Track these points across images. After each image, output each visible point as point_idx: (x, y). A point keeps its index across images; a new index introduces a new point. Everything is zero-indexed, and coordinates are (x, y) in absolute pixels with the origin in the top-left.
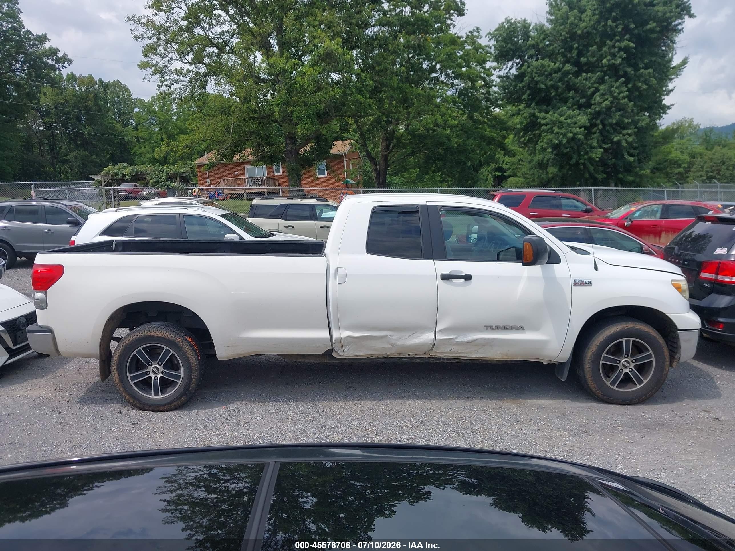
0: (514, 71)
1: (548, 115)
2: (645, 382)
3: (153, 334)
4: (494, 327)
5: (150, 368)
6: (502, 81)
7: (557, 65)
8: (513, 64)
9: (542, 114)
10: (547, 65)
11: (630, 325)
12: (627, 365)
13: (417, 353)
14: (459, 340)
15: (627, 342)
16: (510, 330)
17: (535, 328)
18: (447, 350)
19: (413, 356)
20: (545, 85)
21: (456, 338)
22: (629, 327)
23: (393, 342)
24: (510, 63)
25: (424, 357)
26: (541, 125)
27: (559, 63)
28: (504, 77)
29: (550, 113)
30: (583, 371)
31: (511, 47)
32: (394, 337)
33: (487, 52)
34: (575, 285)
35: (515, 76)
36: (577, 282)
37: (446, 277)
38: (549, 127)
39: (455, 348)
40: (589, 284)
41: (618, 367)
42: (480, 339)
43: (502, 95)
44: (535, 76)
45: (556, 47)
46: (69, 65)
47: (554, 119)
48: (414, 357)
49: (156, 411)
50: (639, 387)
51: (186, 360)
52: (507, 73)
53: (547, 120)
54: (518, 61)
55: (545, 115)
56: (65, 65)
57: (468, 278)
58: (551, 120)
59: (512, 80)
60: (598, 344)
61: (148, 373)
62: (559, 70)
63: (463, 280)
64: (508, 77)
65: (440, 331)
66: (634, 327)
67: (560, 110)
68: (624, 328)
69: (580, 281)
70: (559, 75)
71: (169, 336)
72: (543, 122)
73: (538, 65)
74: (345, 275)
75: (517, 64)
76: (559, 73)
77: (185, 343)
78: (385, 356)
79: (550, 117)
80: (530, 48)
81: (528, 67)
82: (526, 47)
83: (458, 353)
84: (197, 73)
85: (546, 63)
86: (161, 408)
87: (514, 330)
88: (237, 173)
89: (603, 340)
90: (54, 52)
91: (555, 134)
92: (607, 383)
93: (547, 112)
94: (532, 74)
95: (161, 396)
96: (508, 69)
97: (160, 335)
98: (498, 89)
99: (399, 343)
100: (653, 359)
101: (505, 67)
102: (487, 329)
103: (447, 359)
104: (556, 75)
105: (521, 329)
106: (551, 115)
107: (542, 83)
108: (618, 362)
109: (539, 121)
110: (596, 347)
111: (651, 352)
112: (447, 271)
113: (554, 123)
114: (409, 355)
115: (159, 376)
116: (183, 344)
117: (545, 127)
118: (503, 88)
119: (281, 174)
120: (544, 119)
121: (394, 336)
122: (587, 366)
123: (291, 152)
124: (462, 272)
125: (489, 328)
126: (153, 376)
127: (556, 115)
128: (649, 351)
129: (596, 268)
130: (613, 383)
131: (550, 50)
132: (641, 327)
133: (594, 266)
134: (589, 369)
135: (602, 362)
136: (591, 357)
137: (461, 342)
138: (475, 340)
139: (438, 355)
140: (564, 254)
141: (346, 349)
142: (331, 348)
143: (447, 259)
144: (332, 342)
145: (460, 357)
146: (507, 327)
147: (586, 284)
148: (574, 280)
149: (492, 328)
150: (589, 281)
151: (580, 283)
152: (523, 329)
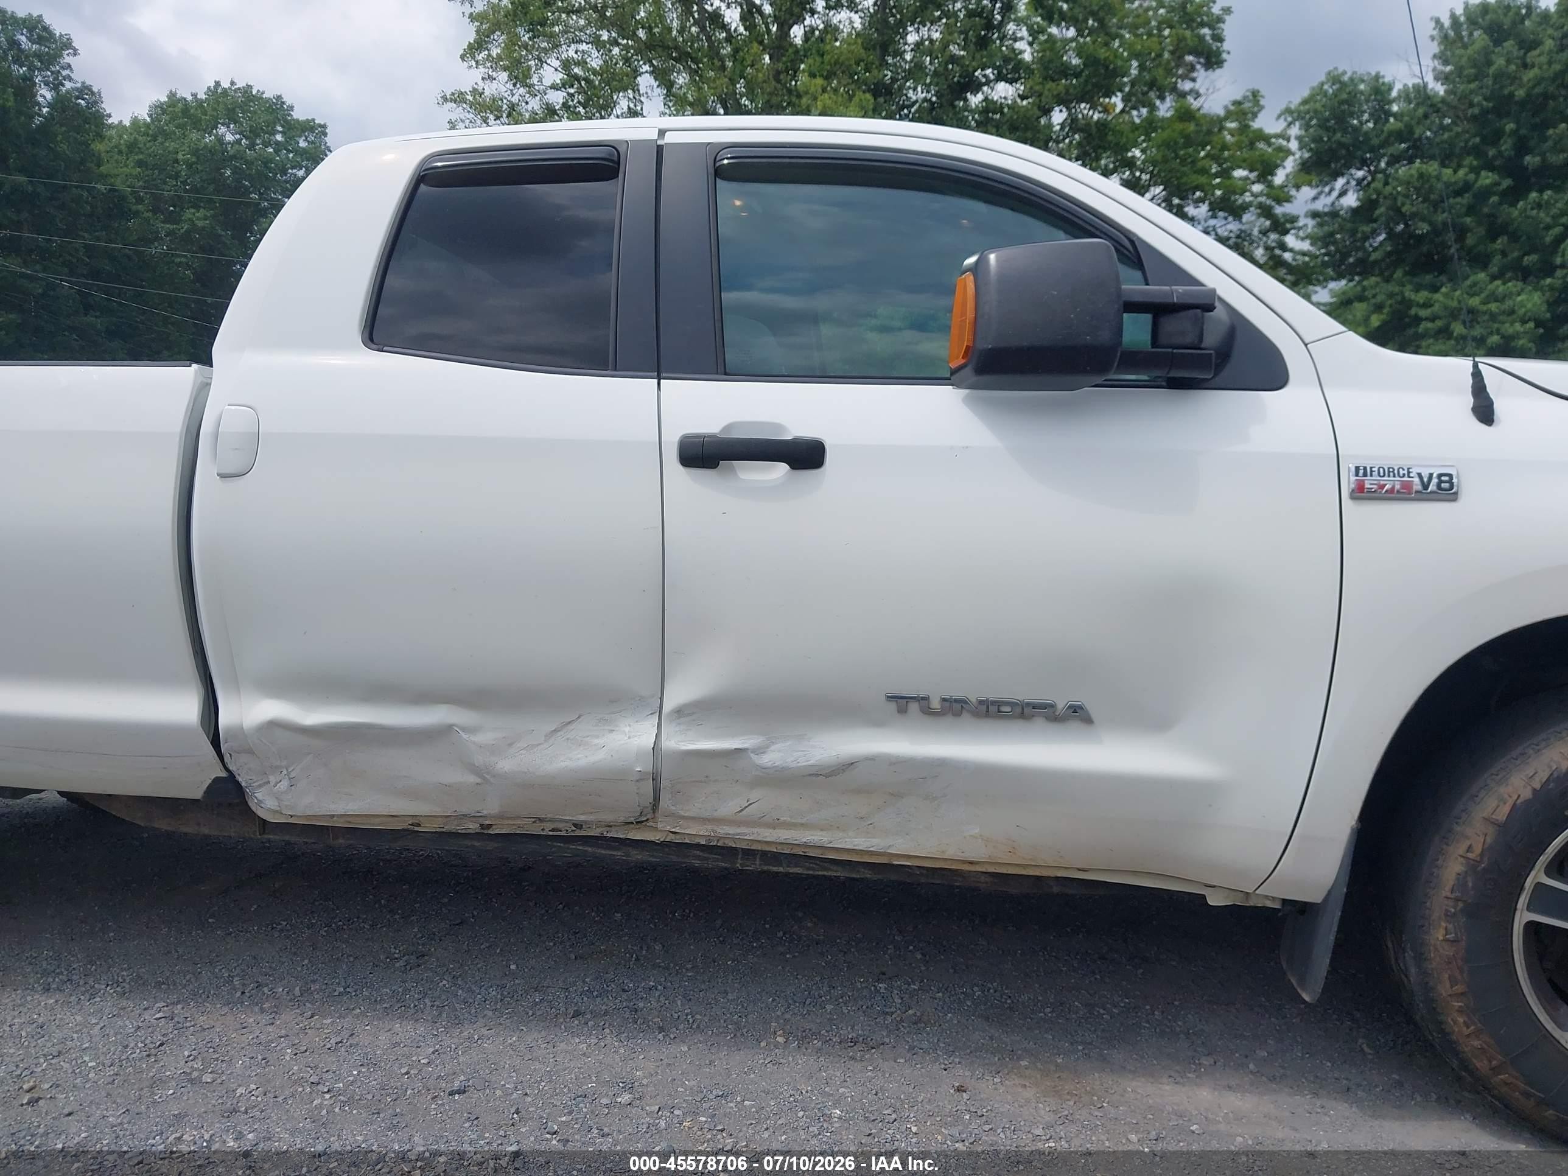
0: (1351, 200)
1: (1438, 296)
4: (936, 704)
6: (1320, 225)
7: (1461, 173)
8: (1348, 182)
9: (1422, 296)
10: (1435, 173)
13: (608, 817)
14: (771, 758)
16: (1020, 724)
17: (1151, 717)
18: (729, 808)
19: (596, 832)
20: (1431, 223)
21: (760, 750)
23: (479, 760)
24: (1340, 182)
25: (638, 836)
26: (1418, 320)
27: (1467, 169)
28: (1326, 214)
29: (1444, 290)
30: (1420, 958)
31: (1343, 140)
32: (480, 738)
33: (1280, 149)
34: (1360, 493)
35: (1355, 211)
36: (1370, 480)
37: (703, 454)
38: (1439, 323)
39: (763, 801)
40: (1444, 490)
42: (872, 759)
43: (1319, 260)
44: (1403, 204)
45: (1458, 134)
47: (1455, 304)
48: (602, 838)
52: (1333, 204)
53: (1436, 308)
54: (1360, 174)
55: (1430, 295)
57: (806, 455)
58: (1446, 308)
59: (1344, 219)
60: (1500, 818)
62: (1466, 187)
63: (783, 468)
64: (1334, 214)
65: (680, 712)
67: (1468, 283)
69: (1391, 472)
70: (1466, 199)
72: (1423, 313)
73: (1412, 176)
74: (254, 441)
75: (1359, 182)
76: (1467, 195)
78: (473, 827)
79: (1442, 299)
80: (1392, 139)
81: (1386, 183)
82: (1383, 137)
83: (776, 824)
85: (1431, 169)
87: (1039, 723)
89: (1525, 796)
91: (1456, 339)
93: (1435, 289)
94: (1395, 199)
96: (1335, 194)
98: (1312, 244)
99: (505, 765)
101: (1327, 189)
102: (902, 711)
103: (764, 854)
104: (1459, 200)
105: (1077, 714)
106: (1446, 295)
107: (1423, 220)
109: (1413, 311)
110: (1492, 832)
113: (1454, 314)
114: (578, 826)
117: (1429, 325)
118: (1323, 240)
120: (1426, 305)
121: (484, 731)
122: (1441, 933)
124: (779, 427)
125: (909, 706)
127: (1458, 293)
129: (1485, 414)
131: (1442, 142)
133: (1470, 401)
134: (1448, 951)
135: (1523, 916)
136: (1461, 882)
137: (783, 769)
138: (849, 765)
139: (696, 832)
140: (1306, 345)
141: (284, 785)
142: (224, 774)
143: (726, 374)
144: (215, 742)
145: (806, 845)
146: (999, 704)
147: (1425, 487)
148: (1357, 469)
149: (927, 711)
150: (1440, 476)
151: (1389, 483)
152: (1088, 720)
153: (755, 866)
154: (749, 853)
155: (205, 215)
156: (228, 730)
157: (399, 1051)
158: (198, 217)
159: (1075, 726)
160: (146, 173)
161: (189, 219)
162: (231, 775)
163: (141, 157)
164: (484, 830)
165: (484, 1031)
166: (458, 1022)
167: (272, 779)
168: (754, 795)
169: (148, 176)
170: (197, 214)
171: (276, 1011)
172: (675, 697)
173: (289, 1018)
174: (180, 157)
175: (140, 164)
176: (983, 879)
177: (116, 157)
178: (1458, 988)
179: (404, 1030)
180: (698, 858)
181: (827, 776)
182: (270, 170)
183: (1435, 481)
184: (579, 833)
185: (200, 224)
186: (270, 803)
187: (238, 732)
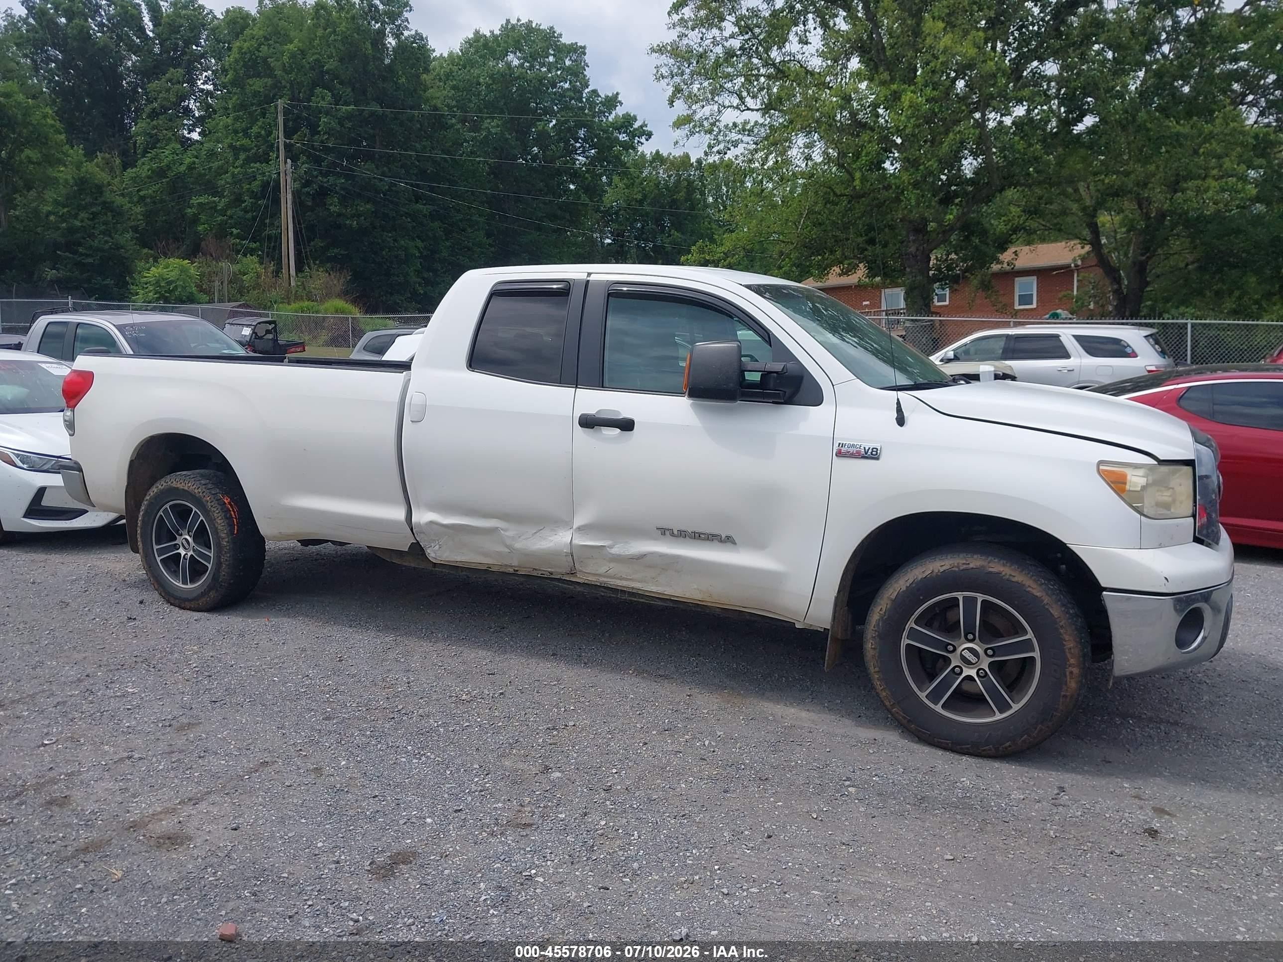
2: (1016, 707)
3: (179, 485)
4: (676, 532)
5: (180, 540)
11: (974, 562)
12: (973, 659)
13: (560, 570)
14: (615, 550)
15: (970, 602)
16: (708, 543)
17: (758, 544)
18: (602, 570)
19: (558, 577)
21: (611, 547)
22: (971, 566)
23: (508, 542)
25: (573, 580)
32: (507, 534)
34: (839, 454)
36: (843, 450)
37: (588, 422)
39: (615, 568)
40: (873, 455)
41: (948, 661)
42: (652, 553)
46: (647, 140)
48: (561, 579)
49: (184, 608)
50: (999, 716)
51: (216, 532)
56: (641, 141)
57: (627, 425)
60: (893, 597)
61: (176, 547)
63: (618, 430)
65: (579, 529)
66: (983, 566)
68: (958, 567)
69: (853, 446)
71: (196, 491)
74: (424, 407)
77: (215, 503)
78: (511, 570)
83: (621, 579)
84: (771, 127)
86: (188, 604)
87: (716, 542)
88: (867, 303)
89: (904, 588)
90: (628, 121)
92: (918, 693)
95: (190, 586)
97: (186, 488)
99: (518, 545)
100: (1036, 654)
102: (664, 534)
105: (728, 541)
108: (951, 648)
110: (889, 602)
111: (1030, 635)
112: (591, 410)
114: (551, 573)
115: (189, 554)
116: (212, 506)
119: (947, 303)
121: (510, 531)
122: (870, 646)
123: (915, 256)
124: (618, 413)
125: (665, 532)
126: (182, 552)
128: (1026, 632)
129: (901, 421)
130: (935, 696)
132: (1002, 569)
133: (896, 414)
135: (905, 641)
136: (878, 621)
137: (620, 555)
138: (643, 556)
139: (592, 579)
140: (833, 386)
141: (437, 547)
142: (415, 541)
143: (603, 387)
144: (412, 530)
145: (633, 588)
146: (700, 534)
147: (866, 454)
148: (840, 444)
149: (672, 535)
150: (873, 449)
151: (851, 450)
152: (734, 543)
153: (626, 597)
154: (623, 592)
155: (498, 124)
156: (415, 523)
157: (477, 660)
158: (492, 125)
159: (729, 545)
160: (458, 94)
161: (487, 128)
162: (418, 542)
163: (455, 83)
164: (515, 574)
165: (513, 657)
166: (505, 652)
167: (433, 545)
168: (612, 565)
169: (459, 96)
170: (492, 124)
171: (436, 642)
172: (578, 522)
173: (440, 645)
174: (481, 80)
175: (454, 88)
176: (718, 610)
177: (438, 83)
178: (877, 669)
179: (482, 653)
180: (602, 591)
181: (637, 559)
182: (544, 85)
183: (870, 451)
184: (552, 576)
185: (493, 130)
186: (433, 555)
187: (419, 524)
